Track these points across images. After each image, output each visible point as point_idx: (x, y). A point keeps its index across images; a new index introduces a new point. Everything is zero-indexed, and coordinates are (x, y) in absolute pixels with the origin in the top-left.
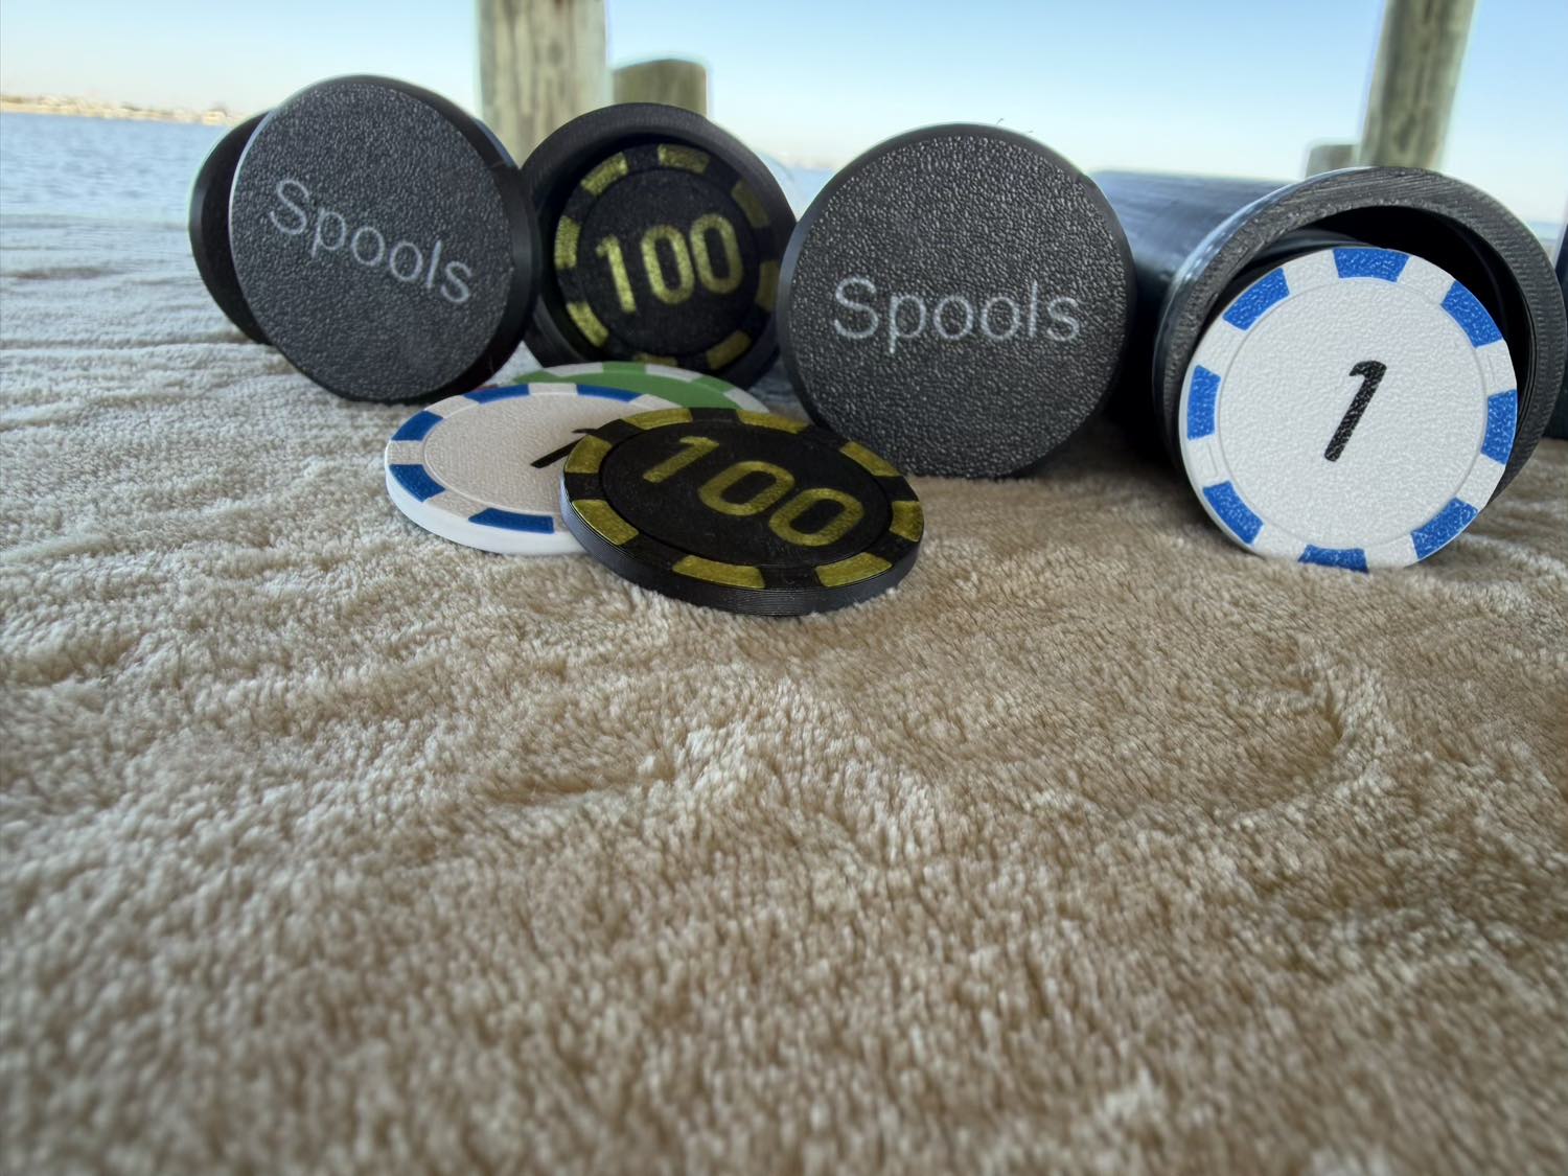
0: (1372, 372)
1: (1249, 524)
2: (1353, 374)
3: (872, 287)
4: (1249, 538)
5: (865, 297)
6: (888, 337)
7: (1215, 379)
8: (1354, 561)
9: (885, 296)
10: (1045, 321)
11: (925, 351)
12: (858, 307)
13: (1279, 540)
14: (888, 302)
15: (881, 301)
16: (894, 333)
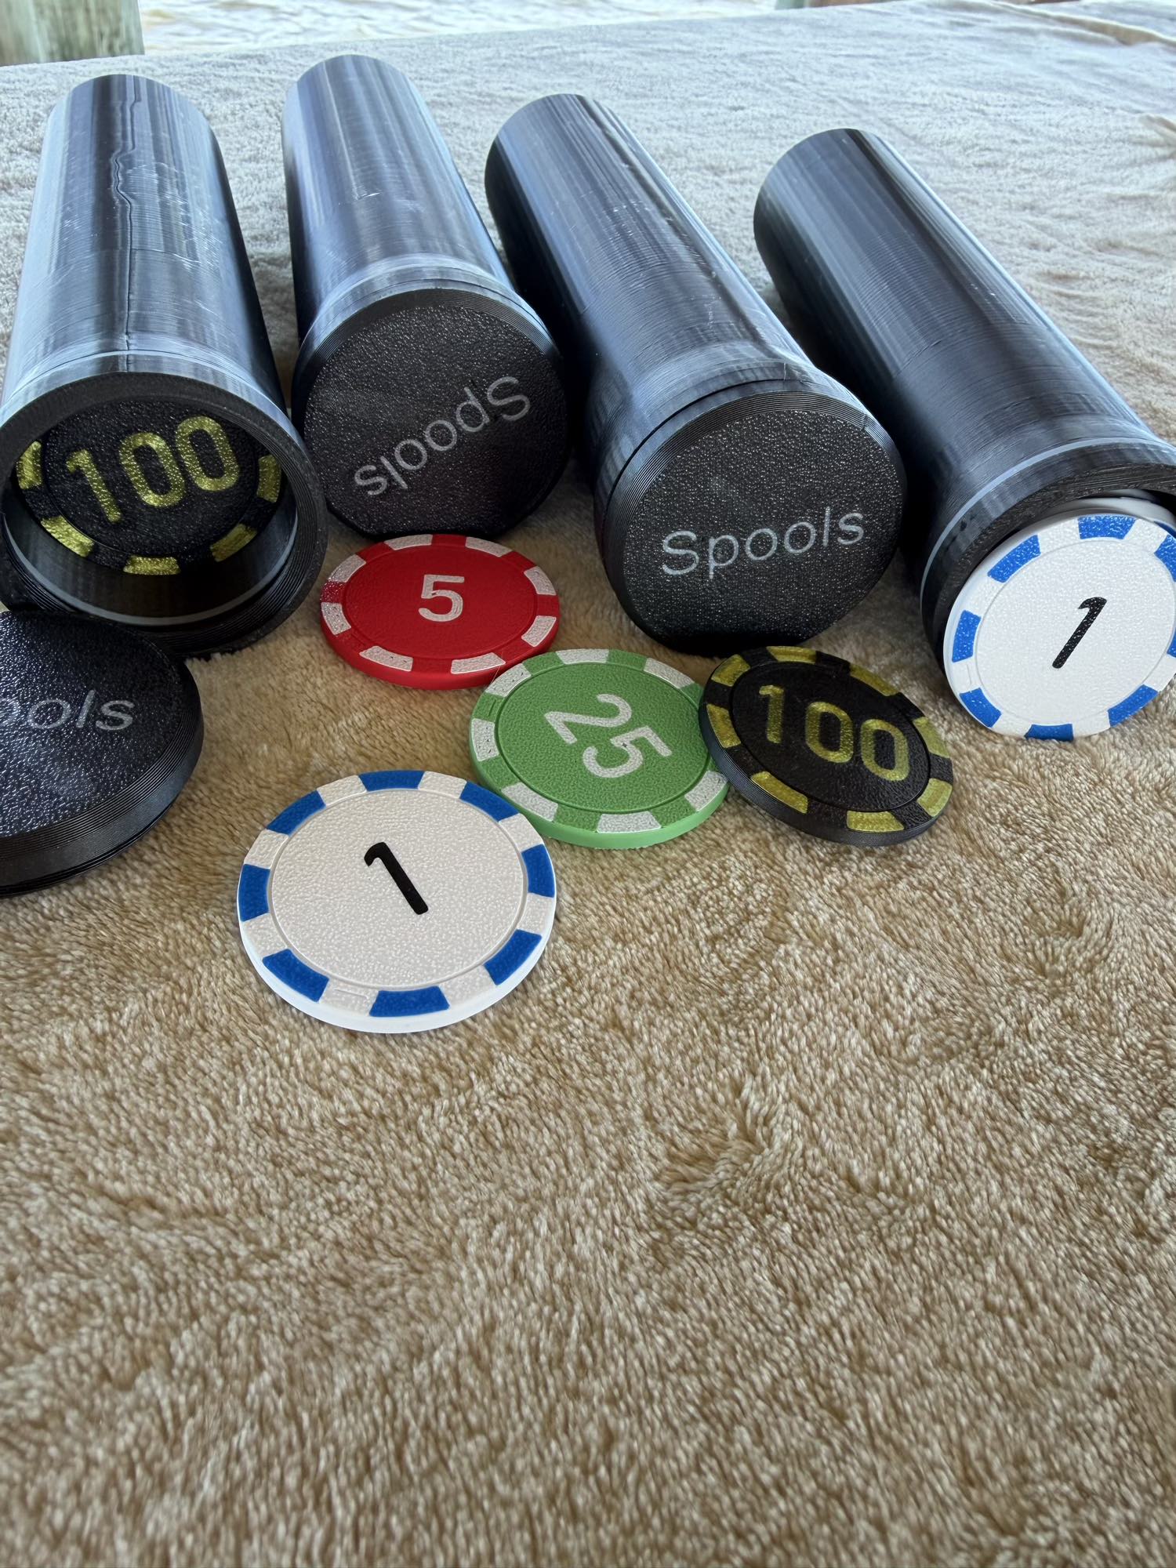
0: (1095, 606)
1: (992, 715)
2: (1082, 606)
3: (693, 536)
4: (991, 725)
5: (687, 544)
6: (708, 567)
7: (977, 619)
8: (1064, 735)
9: (704, 540)
10: (836, 532)
11: (739, 573)
12: (682, 552)
13: (1012, 723)
14: (707, 545)
15: (701, 545)
16: (713, 564)
